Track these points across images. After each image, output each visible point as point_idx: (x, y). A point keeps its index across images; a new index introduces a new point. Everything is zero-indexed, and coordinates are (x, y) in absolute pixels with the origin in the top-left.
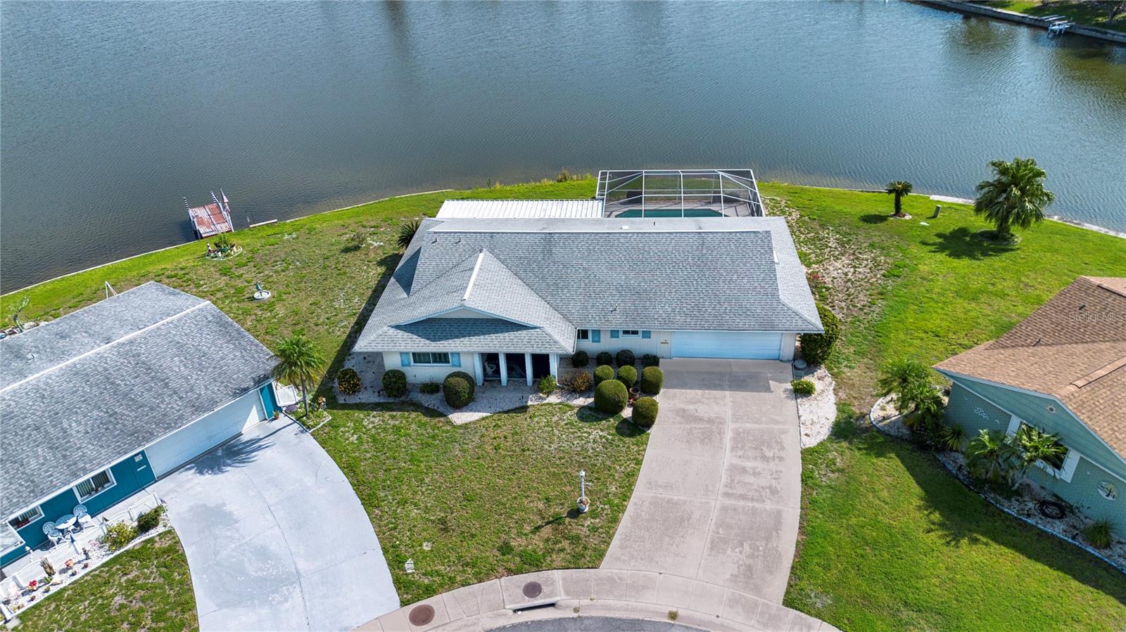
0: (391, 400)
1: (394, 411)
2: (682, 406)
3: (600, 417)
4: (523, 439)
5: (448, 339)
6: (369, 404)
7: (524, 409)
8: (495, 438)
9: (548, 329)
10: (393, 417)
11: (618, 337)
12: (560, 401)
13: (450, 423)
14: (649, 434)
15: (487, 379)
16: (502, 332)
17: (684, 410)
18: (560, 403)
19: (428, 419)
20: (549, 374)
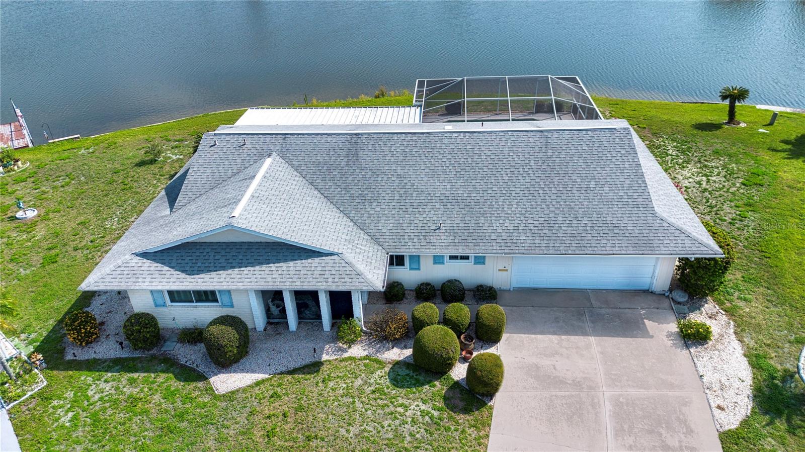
0: (137, 354)
1: (136, 370)
2: (534, 360)
3: (421, 378)
4: (311, 418)
5: (211, 271)
6: (106, 361)
7: (314, 367)
8: (269, 417)
9: (350, 256)
10: (132, 382)
11: (443, 263)
12: (365, 353)
13: (210, 390)
14: (491, 408)
15: (271, 321)
16: (285, 261)
17: (538, 368)
18: (367, 357)
19: (179, 385)
20: (352, 316)
